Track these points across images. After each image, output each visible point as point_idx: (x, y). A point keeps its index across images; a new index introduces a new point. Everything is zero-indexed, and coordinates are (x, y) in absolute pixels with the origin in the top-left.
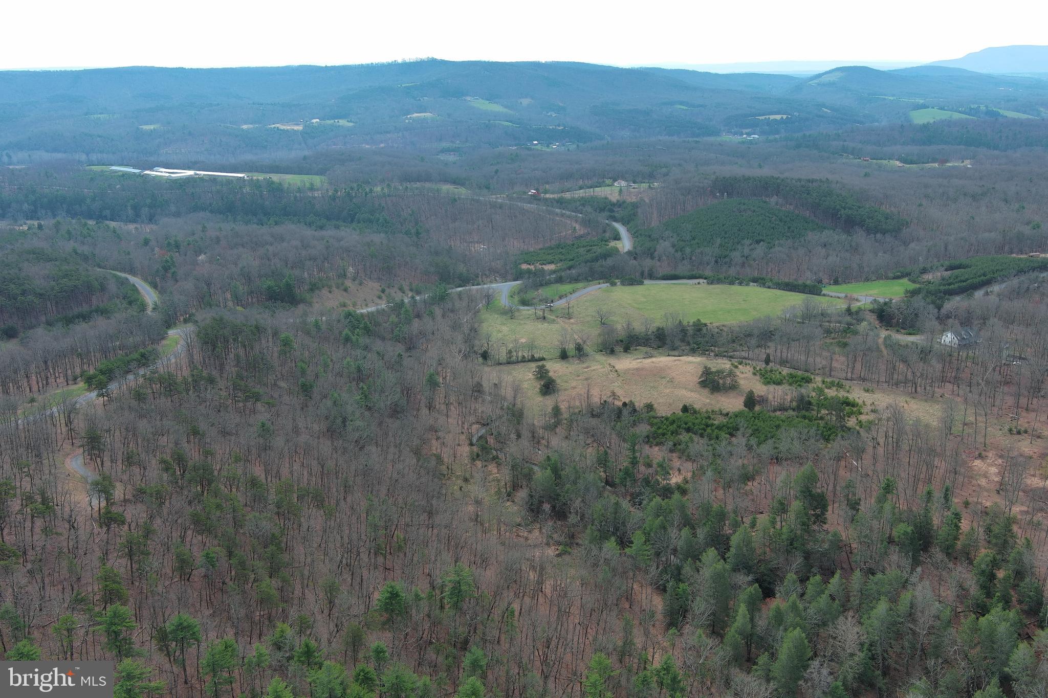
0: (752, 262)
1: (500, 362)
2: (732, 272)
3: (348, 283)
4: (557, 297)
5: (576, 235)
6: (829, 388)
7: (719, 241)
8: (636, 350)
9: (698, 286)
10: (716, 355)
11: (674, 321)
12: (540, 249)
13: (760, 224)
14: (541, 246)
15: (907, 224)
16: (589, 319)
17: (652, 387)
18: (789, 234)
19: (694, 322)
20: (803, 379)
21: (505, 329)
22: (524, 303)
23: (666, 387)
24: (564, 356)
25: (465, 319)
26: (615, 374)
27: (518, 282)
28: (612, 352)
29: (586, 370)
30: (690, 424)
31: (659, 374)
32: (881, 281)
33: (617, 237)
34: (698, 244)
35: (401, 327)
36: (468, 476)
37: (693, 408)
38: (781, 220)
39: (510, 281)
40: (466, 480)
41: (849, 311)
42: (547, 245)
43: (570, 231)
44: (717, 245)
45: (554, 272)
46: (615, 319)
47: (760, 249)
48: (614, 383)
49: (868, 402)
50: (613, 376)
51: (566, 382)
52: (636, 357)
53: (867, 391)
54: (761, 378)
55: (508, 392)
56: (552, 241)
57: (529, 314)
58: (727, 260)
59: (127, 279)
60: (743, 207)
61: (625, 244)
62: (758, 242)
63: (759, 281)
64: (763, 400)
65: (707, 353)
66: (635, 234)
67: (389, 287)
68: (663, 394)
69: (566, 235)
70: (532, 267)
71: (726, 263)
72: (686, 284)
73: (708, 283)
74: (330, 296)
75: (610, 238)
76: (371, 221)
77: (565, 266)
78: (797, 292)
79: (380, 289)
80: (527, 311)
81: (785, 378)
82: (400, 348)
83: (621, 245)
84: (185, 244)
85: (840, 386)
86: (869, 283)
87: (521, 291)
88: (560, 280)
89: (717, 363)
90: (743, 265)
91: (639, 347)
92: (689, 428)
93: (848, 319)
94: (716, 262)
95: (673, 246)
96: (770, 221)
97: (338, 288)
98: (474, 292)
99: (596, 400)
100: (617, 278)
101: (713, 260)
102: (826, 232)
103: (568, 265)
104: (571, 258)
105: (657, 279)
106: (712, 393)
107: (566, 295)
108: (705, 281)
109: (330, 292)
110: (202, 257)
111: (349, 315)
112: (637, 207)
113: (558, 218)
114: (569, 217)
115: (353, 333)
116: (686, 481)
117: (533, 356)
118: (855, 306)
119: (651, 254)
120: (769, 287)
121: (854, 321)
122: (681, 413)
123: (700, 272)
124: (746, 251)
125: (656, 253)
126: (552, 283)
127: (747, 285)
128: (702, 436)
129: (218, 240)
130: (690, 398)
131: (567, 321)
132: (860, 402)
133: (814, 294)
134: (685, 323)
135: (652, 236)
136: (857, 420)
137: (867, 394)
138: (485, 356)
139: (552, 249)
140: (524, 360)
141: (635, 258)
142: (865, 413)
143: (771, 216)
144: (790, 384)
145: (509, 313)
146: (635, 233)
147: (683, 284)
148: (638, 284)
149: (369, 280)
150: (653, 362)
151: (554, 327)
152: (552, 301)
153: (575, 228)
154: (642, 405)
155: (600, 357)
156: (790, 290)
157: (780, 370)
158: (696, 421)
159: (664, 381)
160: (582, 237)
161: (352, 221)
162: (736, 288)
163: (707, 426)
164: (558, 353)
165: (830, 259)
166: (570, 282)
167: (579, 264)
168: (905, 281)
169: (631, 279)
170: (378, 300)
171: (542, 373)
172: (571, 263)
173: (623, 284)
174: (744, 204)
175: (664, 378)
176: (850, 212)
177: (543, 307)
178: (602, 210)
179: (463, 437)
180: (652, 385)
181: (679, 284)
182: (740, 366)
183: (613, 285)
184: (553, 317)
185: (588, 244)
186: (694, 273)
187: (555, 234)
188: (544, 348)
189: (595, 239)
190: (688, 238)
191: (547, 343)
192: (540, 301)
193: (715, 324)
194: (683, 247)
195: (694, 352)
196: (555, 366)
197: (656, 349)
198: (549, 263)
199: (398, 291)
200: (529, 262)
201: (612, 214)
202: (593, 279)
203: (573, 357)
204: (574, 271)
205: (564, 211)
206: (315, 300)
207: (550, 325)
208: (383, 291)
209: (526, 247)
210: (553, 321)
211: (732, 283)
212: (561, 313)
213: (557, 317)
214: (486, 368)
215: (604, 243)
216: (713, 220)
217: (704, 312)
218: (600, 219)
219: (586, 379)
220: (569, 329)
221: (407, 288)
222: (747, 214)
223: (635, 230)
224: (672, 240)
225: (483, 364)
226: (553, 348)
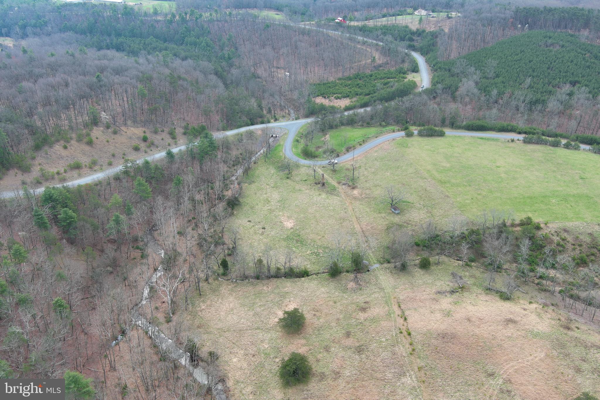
1: (246, 275)
3: (97, 133)
4: (344, 149)
5: (375, 65)
7: (527, 80)
8: (438, 263)
9: (512, 144)
12: (339, 79)
13: (573, 61)
14: (340, 75)
16: (377, 193)
19: (521, 221)
21: (275, 196)
22: (307, 154)
24: (334, 271)
26: (406, 341)
27: (309, 120)
28: (403, 268)
29: (362, 316)
31: (482, 358)
33: (416, 69)
34: (503, 82)
39: (302, 118)
42: (347, 74)
43: (370, 60)
44: (526, 87)
45: (347, 109)
46: (410, 200)
48: (405, 375)
50: (403, 349)
51: (327, 350)
52: (439, 287)
56: (352, 70)
57: (307, 174)
60: (550, 41)
61: (424, 79)
62: (574, 84)
63: (593, 143)
65: (548, 286)
67: (155, 133)
69: (366, 64)
70: (326, 102)
72: (497, 140)
73: (525, 142)
74: (64, 153)
75: (408, 70)
77: (358, 104)
79: (142, 135)
80: (306, 166)
83: (419, 79)
88: (351, 122)
90: (561, 113)
91: (443, 258)
95: (477, 83)
96: (584, 59)
97: (79, 140)
98: (259, 134)
100: (414, 124)
103: (363, 101)
104: (367, 92)
105: (459, 128)
107: (354, 148)
108: (521, 137)
109: (65, 148)
111: (49, 198)
112: (436, 37)
113: (359, 47)
114: (370, 45)
117: (292, 268)
123: (514, 124)
125: (458, 93)
126: (343, 124)
127: (578, 148)
131: (349, 191)
134: (509, 221)
135: (452, 71)
139: (350, 79)
140: (278, 275)
141: (434, 99)
143: (583, 52)
145: (286, 169)
146: (434, 66)
147: (493, 140)
148: (438, 136)
149: (131, 125)
151: (334, 201)
152: (338, 156)
153: (374, 57)
155: (386, 279)
159: (494, 389)
160: (381, 66)
162: (561, 152)
164: (327, 262)
166: (362, 126)
167: (375, 101)
169: (431, 128)
172: (366, 99)
173: (421, 134)
174: (550, 38)
175: (492, 375)
177: (326, 163)
178: (402, 39)
181: (488, 139)
183: (409, 135)
184: (334, 183)
185: (386, 76)
186: (505, 124)
187: (355, 62)
188: (312, 245)
189: (393, 69)
190: (491, 75)
191: (317, 234)
192: (325, 152)
193: (553, 226)
194: (487, 86)
195: (525, 283)
196: (318, 293)
197: (467, 265)
198: (345, 97)
199: (168, 136)
200: (325, 95)
201: (412, 43)
202: (388, 124)
203: (348, 272)
204: (368, 109)
205: (365, 39)
206: (39, 160)
207: (328, 198)
208: (145, 140)
209: (326, 76)
210: (333, 191)
211: (556, 145)
212: (344, 177)
213: (339, 183)
214: (225, 288)
215: (402, 75)
216: (518, 55)
217: (531, 198)
218: (400, 49)
219: (359, 350)
220: (350, 208)
221: (179, 131)
222: (555, 50)
223: (434, 62)
224: (475, 77)
225: (224, 274)
226: (324, 248)
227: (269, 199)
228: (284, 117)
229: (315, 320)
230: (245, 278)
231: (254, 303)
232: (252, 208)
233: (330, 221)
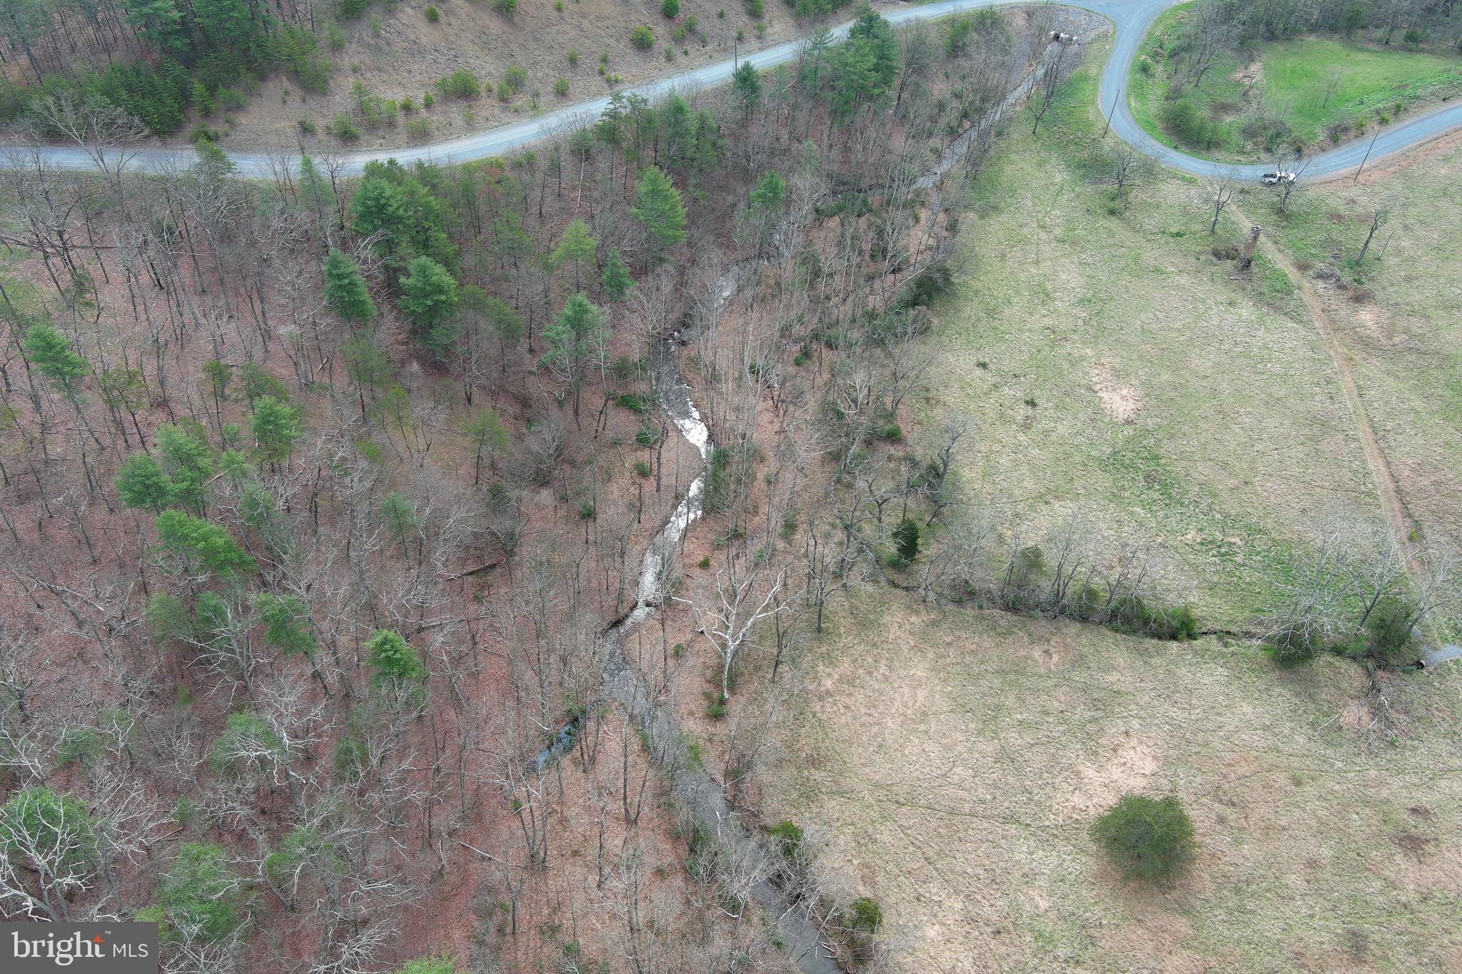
4: (1322, 135)
22: (1186, 130)
24: (1291, 643)
57: (1185, 211)
87: (1189, 46)
88: (1349, 25)
107: (1360, 131)
131: (1342, 309)
140: (1085, 612)
151: (1285, 339)
152: (1297, 153)
166: (1387, 43)
177: (1255, 178)
184: (1283, 264)
188: (1203, 506)
191: (1224, 466)
192: (1249, 132)
196: (1230, 722)
203: (1338, 651)
207: (1261, 322)
210: (1279, 297)
212: (1324, 245)
213: (1303, 267)
220: (1346, 384)
226: (1248, 527)
227: (1049, 286)
229: (1224, 843)
230: (965, 594)
231: (998, 708)
232: (991, 312)
233: (1270, 423)
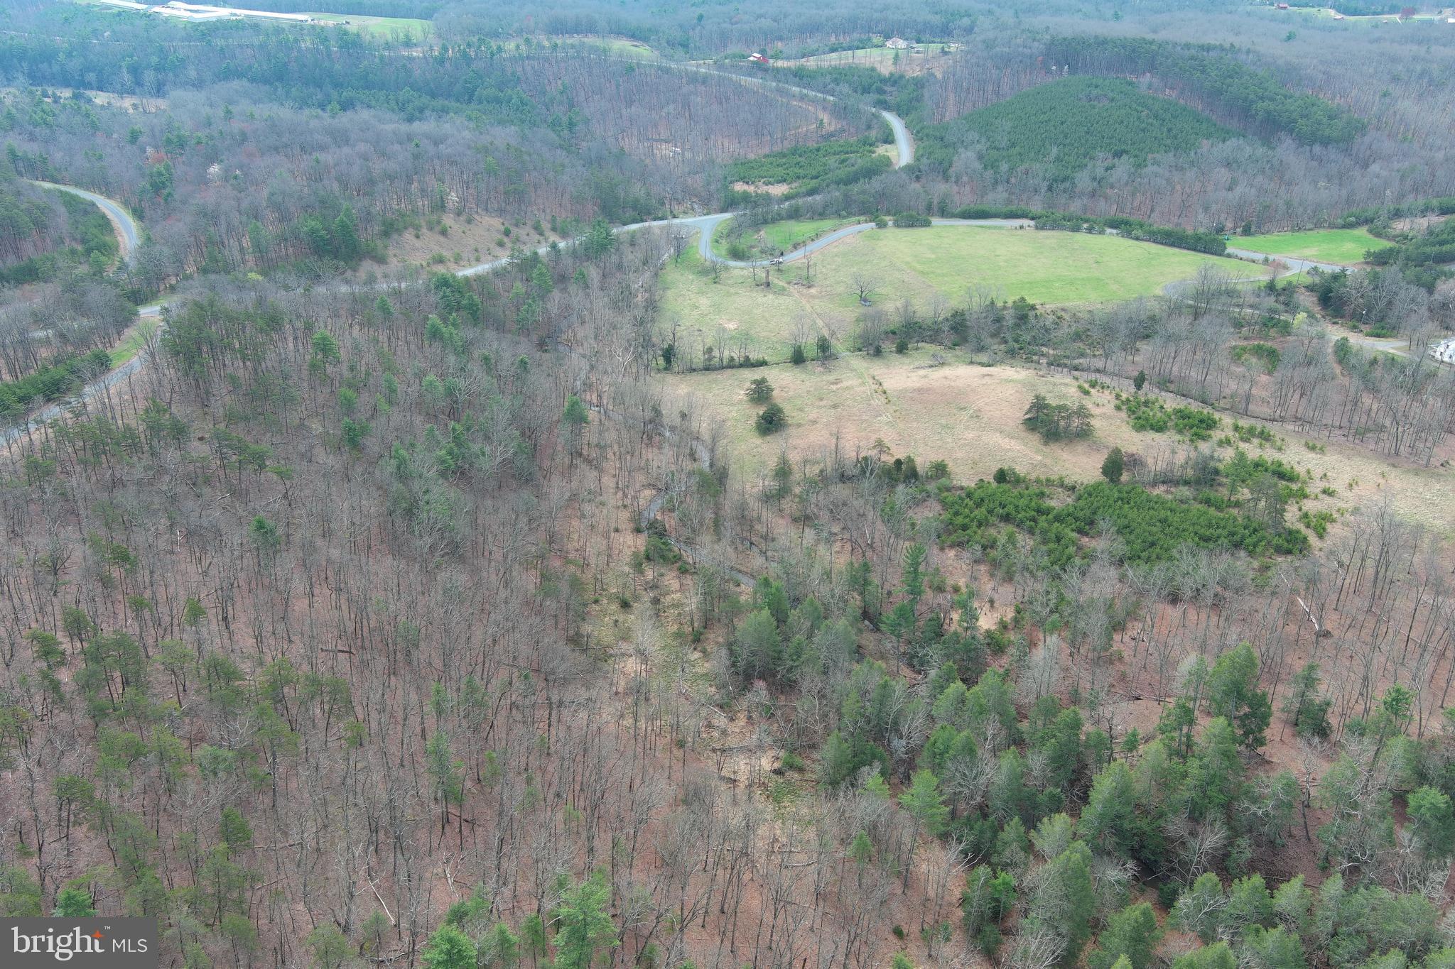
0: (1109, 191)
1: (694, 366)
2: (1075, 207)
3: (448, 220)
4: (790, 247)
5: (824, 134)
6: (1247, 440)
7: (1055, 150)
8: (917, 349)
9: (1020, 232)
10: (1050, 364)
11: (983, 299)
12: (766, 156)
13: (1122, 122)
14: (766, 150)
15: (1362, 128)
16: (841, 289)
17: (944, 427)
18: (1169, 142)
19: (1014, 302)
20: (1201, 421)
21: (704, 302)
22: (736, 254)
23: (967, 428)
24: (798, 359)
25: (638, 282)
27: (728, 215)
28: (878, 352)
29: (834, 387)
30: (1010, 508)
31: (955, 400)
32: (1322, 232)
33: (890, 138)
35: (530, 305)
36: (628, 596)
37: (1014, 474)
38: (1156, 117)
39: (716, 212)
40: (625, 605)
41: (1271, 287)
42: (777, 148)
43: (814, 126)
44: (1052, 158)
45: (787, 198)
46: (884, 292)
47: (1123, 167)
48: (881, 415)
49: (1316, 474)
50: (879, 401)
51: (801, 410)
52: (917, 364)
53: (1313, 448)
54: (1129, 417)
55: (702, 425)
56: (785, 142)
57: (742, 276)
58: (1067, 184)
59: (93, 204)
60: (1095, 92)
61: (902, 152)
62: (1118, 154)
63: (1122, 226)
64: (1136, 462)
65: (1035, 358)
66: (918, 134)
67: (517, 225)
68: (962, 441)
69: (807, 131)
70: (751, 189)
71: (1065, 191)
72: (1000, 228)
73: (1037, 228)
74: (418, 243)
75: (877, 140)
76: (498, 101)
77: (804, 190)
78: (1184, 248)
79: (502, 228)
80: (739, 268)
81: (1169, 417)
82: (525, 349)
83: (895, 153)
84: (194, 142)
85: (1265, 437)
86: (1302, 234)
87: (733, 232)
88: (795, 215)
89: (1055, 385)
90: (1093, 194)
91: (923, 345)
92: (1008, 515)
93: (1270, 301)
94: (1050, 189)
95: (980, 157)
96: (1139, 118)
97: (431, 229)
98: (657, 231)
99: (850, 454)
100: (888, 213)
101: (1046, 183)
102: (1232, 142)
103: (809, 187)
104: (815, 173)
105: (953, 216)
106: (1046, 443)
107: (804, 243)
108: (1032, 223)
109: (417, 237)
110: (215, 169)
111: (444, 283)
112: (923, 87)
113: (795, 103)
114: (814, 101)
115: (445, 320)
116: (1004, 626)
117: (747, 358)
118: (1283, 279)
119: (943, 169)
120: (1137, 239)
121: (1281, 307)
122: (994, 484)
123: (1023, 206)
124: (1100, 172)
125: (952, 170)
126: (782, 219)
127: (1102, 232)
128: (1031, 532)
129: (244, 138)
130: (1009, 450)
131: (805, 291)
132: (1300, 470)
133: (1212, 254)
134: (1000, 304)
135: (945, 140)
136: (1300, 509)
137: (1312, 455)
138: (669, 355)
139: (784, 156)
140: (732, 365)
141: (918, 178)
142: (1313, 496)
143: (1140, 109)
144: (1180, 432)
145: (711, 273)
146: (918, 132)
147: (995, 228)
148: (922, 226)
149: (484, 213)
150: (946, 378)
151: (784, 301)
152: (782, 254)
153: (821, 121)
154: (928, 465)
155: (859, 363)
156: (1172, 245)
157: (1161, 402)
158: (1022, 503)
159: (964, 416)
160: (832, 136)
161: (470, 101)
162: (1082, 238)
163: (1039, 511)
164: (788, 352)
165: (1239, 190)
166: (812, 218)
167: (827, 186)
168: (1362, 232)
169: (912, 216)
170: (498, 248)
171: (761, 393)
172: (814, 183)
173: (897, 225)
174: (1096, 87)
175: (964, 409)
176: (1272, 106)
177: (766, 263)
178: (866, 90)
179: (625, 515)
180: (943, 422)
181: (990, 228)
182: (1093, 391)
183: (882, 225)
184: (782, 283)
185: (841, 149)
186: (1013, 208)
187: (790, 130)
188: (766, 341)
189: (853, 140)
190: (1004, 143)
191: (770, 332)
192: (763, 252)
193: (1049, 307)
194: (996, 160)
195: (1013, 357)
196: (782, 376)
197: (950, 348)
198: (779, 182)
199: (532, 232)
200: (746, 180)
201: (881, 97)
202: (850, 214)
203: (813, 360)
204: (818, 198)
205: (805, 91)
206: (391, 251)
207: (776, 298)
208: (507, 233)
209: (742, 152)
210: (782, 291)
211: (1076, 229)
212: (796, 276)
213: (789, 283)
214: (670, 379)
215: (867, 148)
216: (1045, 113)
217: (1031, 283)
218: (861, 106)
219: (835, 407)
220: (807, 306)
221: (546, 226)
222: (1101, 105)
223: (918, 127)
224: (979, 147)
225: (666, 369)
226: (781, 342)
227: (697, 304)
228: (685, 213)
229: (783, 394)
231: (710, 387)
232: (676, 312)
233: (784, 319)
